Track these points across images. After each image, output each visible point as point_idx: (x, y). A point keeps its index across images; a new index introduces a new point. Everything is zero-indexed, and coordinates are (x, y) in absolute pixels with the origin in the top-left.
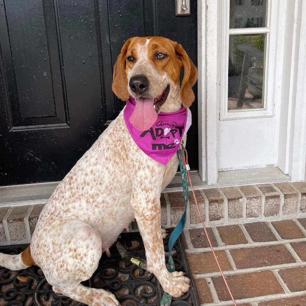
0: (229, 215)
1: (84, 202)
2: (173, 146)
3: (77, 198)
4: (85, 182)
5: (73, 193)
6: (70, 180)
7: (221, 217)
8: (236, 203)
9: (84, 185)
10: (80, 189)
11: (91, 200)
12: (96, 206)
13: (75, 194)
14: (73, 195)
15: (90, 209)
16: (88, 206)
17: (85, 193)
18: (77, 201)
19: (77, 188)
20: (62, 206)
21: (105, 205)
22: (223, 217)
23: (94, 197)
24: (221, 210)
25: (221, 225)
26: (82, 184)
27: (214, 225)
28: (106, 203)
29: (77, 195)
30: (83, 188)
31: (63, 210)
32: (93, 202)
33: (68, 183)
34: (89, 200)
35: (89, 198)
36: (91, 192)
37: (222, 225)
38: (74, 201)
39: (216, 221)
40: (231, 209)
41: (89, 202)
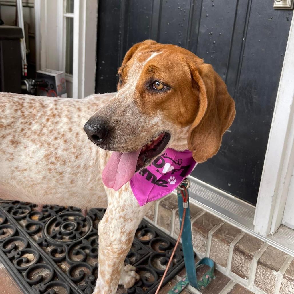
0: (255, 280)
1: (42, 153)
2: (165, 185)
3: (40, 142)
4: (63, 135)
5: (42, 132)
6: (51, 116)
7: (246, 277)
8: (267, 271)
9: (60, 136)
10: (52, 135)
11: (53, 159)
12: (50, 169)
13: (43, 135)
14: (40, 134)
15: (39, 166)
16: (42, 160)
17: (53, 146)
18: (36, 144)
19: (51, 132)
20: (19, 130)
21: (58, 177)
22: (247, 278)
23: (58, 161)
24: (247, 268)
25: (243, 286)
26: (59, 133)
27: (235, 279)
28: (62, 177)
29: (43, 138)
30: (56, 139)
31: (14, 136)
32: (52, 163)
33: (47, 117)
34: (49, 157)
35: (53, 155)
36: (60, 152)
37: (245, 287)
38: (34, 141)
39: (238, 276)
40: (259, 275)
41: (48, 159)
